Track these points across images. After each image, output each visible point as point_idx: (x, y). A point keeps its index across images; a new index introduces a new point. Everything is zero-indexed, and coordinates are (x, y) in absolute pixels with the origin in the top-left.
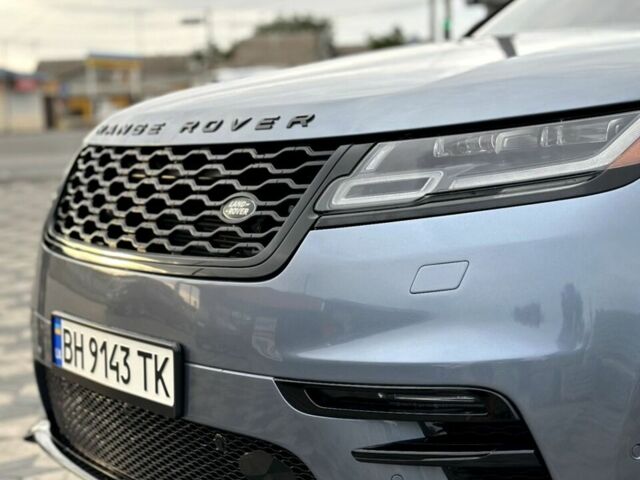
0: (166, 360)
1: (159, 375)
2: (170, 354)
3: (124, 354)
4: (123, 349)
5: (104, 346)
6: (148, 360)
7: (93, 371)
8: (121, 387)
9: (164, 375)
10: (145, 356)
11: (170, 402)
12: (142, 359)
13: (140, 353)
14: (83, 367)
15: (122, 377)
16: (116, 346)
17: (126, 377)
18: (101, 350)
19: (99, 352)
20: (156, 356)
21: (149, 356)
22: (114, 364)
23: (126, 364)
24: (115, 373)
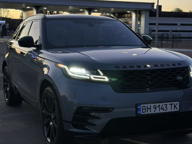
0: (177, 103)
1: (175, 107)
2: (178, 102)
3: (166, 105)
4: (165, 105)
5: (159, 106)
6: (172, 105)
7: (154, 111)
8: (165, 111)
9: (176, 106)
10: (171, 104)
11: (178, 110)
12: (171, 105)
13: (170, 104)
14: (150, 112)
15: (165, 110)
16: (163, 105)
17: (166, 109)
18: (158, 107)
19: (157, 107)
20: (174, 104)
21: (173, 104)
22: (162, 108)
23: (166, 107)
24: (162, 110)
